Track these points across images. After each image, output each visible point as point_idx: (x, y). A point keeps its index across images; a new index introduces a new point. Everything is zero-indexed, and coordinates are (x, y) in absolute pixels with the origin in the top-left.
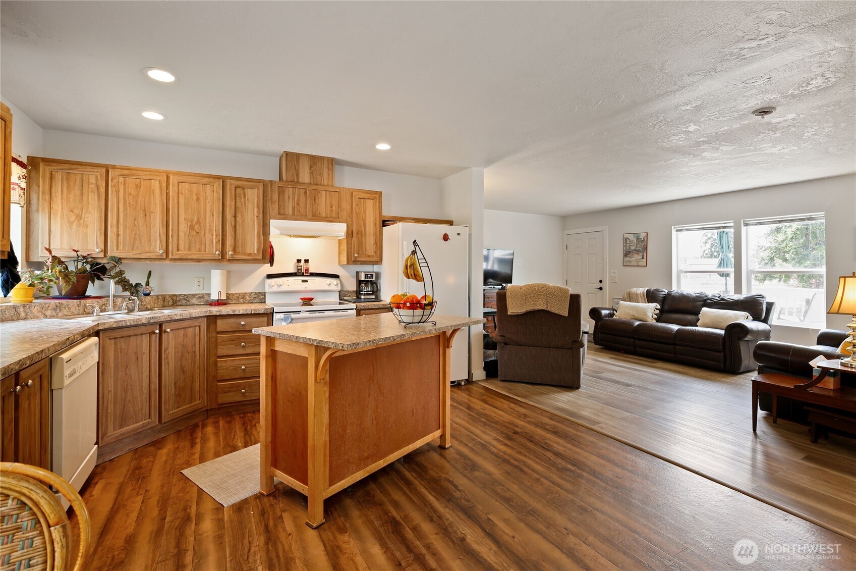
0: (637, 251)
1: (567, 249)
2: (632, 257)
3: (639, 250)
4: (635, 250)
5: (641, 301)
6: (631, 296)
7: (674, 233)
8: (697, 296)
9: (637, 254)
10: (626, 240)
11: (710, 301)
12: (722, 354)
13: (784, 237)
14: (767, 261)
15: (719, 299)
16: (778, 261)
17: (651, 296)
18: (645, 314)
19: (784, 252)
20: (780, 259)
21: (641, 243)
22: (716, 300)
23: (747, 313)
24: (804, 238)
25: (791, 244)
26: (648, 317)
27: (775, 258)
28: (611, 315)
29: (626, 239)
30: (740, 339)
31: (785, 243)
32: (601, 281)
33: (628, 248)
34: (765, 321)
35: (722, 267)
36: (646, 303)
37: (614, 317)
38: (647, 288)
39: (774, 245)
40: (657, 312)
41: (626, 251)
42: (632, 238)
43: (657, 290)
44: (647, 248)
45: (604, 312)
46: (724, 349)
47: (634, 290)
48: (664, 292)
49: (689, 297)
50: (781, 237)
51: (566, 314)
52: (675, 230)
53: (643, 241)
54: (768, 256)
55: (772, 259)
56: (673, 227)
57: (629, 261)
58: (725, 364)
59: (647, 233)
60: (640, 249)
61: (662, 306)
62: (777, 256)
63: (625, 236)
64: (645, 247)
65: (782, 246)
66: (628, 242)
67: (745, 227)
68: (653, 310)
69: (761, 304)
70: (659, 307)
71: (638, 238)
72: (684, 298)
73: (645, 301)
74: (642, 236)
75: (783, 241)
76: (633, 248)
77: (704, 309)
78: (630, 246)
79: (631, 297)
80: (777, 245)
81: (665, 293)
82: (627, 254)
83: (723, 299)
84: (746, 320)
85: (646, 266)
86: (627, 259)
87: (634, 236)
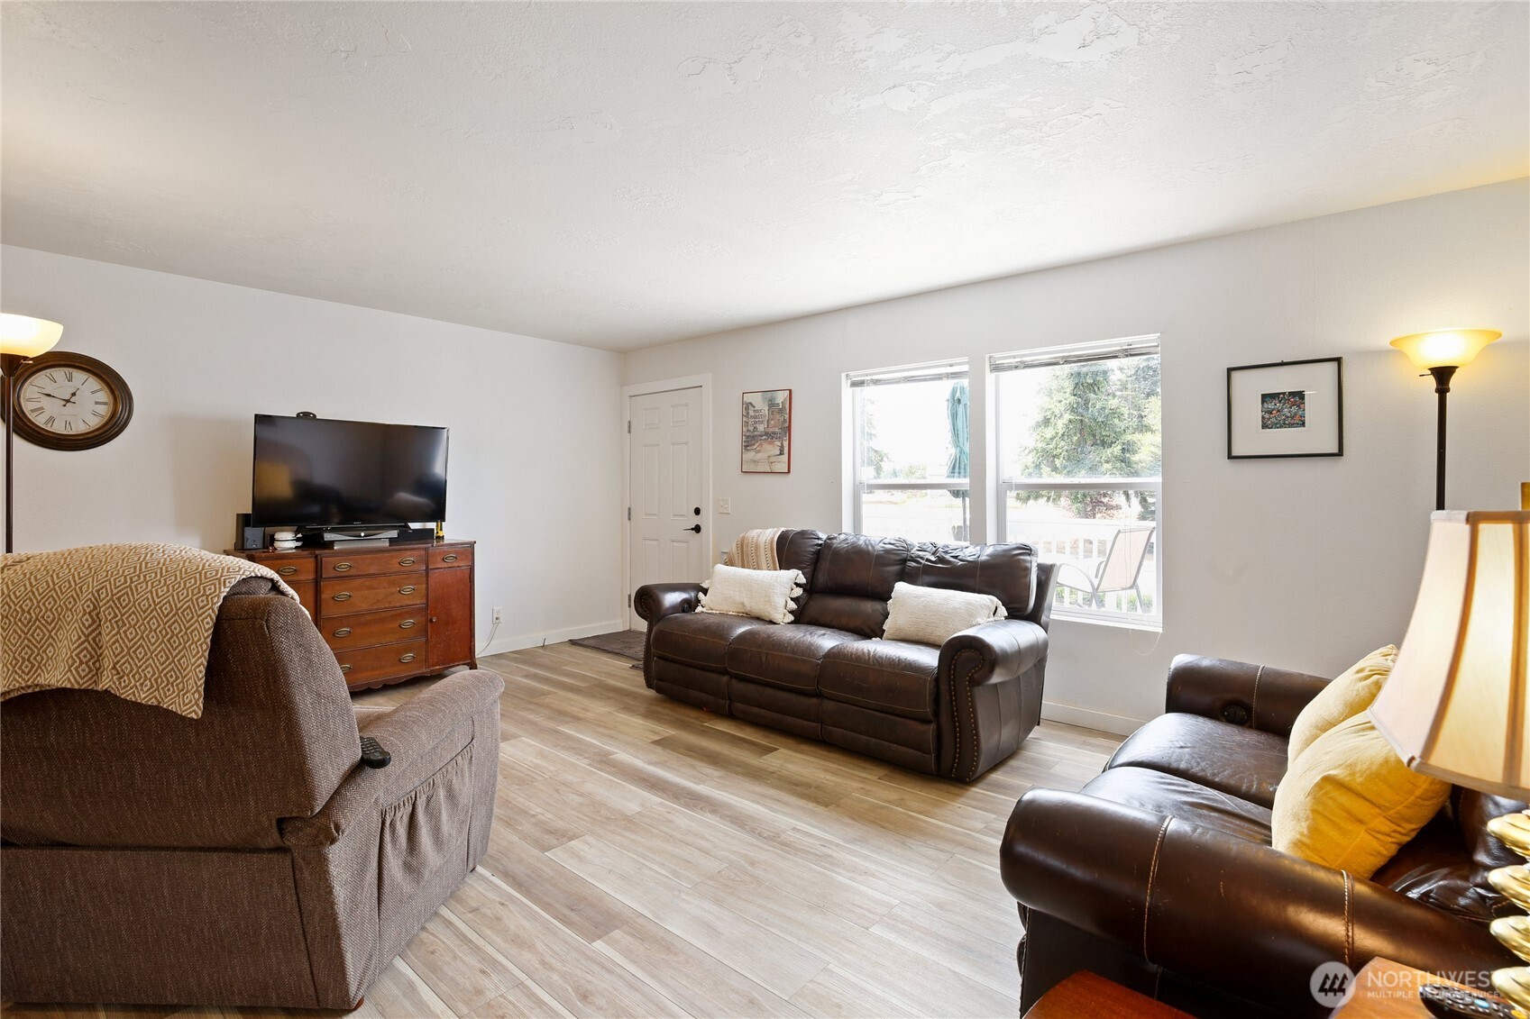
0: (770, 436)
1: (629, 432)
2: (759, 451)
3: (774, 433)
4: (766, 434)
5: (764, 565)
6: (745, 549)
7: (847, 391)
8: (887, 551)
9: (770, 443)
10: (747, 409)
11: (913, 564)
12: (932, 726)
13: (1053, 432)
14: (1031, 470)
15: (933, 559)
16: (1046, 469)
17: (789, 551)
18: (769, 602)
19: (1054, 456)
20: (1048, 466)
21: (778, 416)
22: (928, 560)
23: (995, 599)
24: (1079, 435)
25: (1062, 443)
26: (775, 608)
27: (1043, 466)
28: (689, 606)
29: (747, 406)
30: (976, 683)
31: (1054, 442)
32: (697, 511)
33: (751, 429)
34: (1034, 617)
35: (956, 475)
36: (775, 570)
37: (699, 609)
38: (783, 529)
39: (1040, 445)
40: (798, 592)
41: (748, 437)
42: (759, 403)
43: (803, 534)
44: (789, 427)
45: (672, 599)
46: (937, 713)
47: (754, 533)
48: (818, 539)
49: (868, 553)
50: (1049, 432)
51: (188, 701)
52: (849, 382)
53: (781, 411)
54: (1033, 462)
55: (1038, 466)
56: (843, 375)
57: (754, 462)
58: (938, 758)
59: (790, 391)
60: (777, 430)
61: (811, 578)
62: (1045, 462)
63: (748, 398)
64: (787, 425)
65: (1051, 446)
66: (751, 413)
67: (994, 374)
68: (789, 587)
69: (1027, 570)
70: (802, 580)
71: (772, 404)
72: (858, 556)
73: (774, 565)
74: (781, 398)
75: (1052, 439)
76: (761, 428)
77: (901, 588)
78: (756, 423)
79: (743, 556)
80: (1044, 445)
81: (820, 542)
82: (749, 441)
83: (941, 560)
84: (992, 619)
85: (789, 472)
86: (749, 455)
87: (764, 399)
